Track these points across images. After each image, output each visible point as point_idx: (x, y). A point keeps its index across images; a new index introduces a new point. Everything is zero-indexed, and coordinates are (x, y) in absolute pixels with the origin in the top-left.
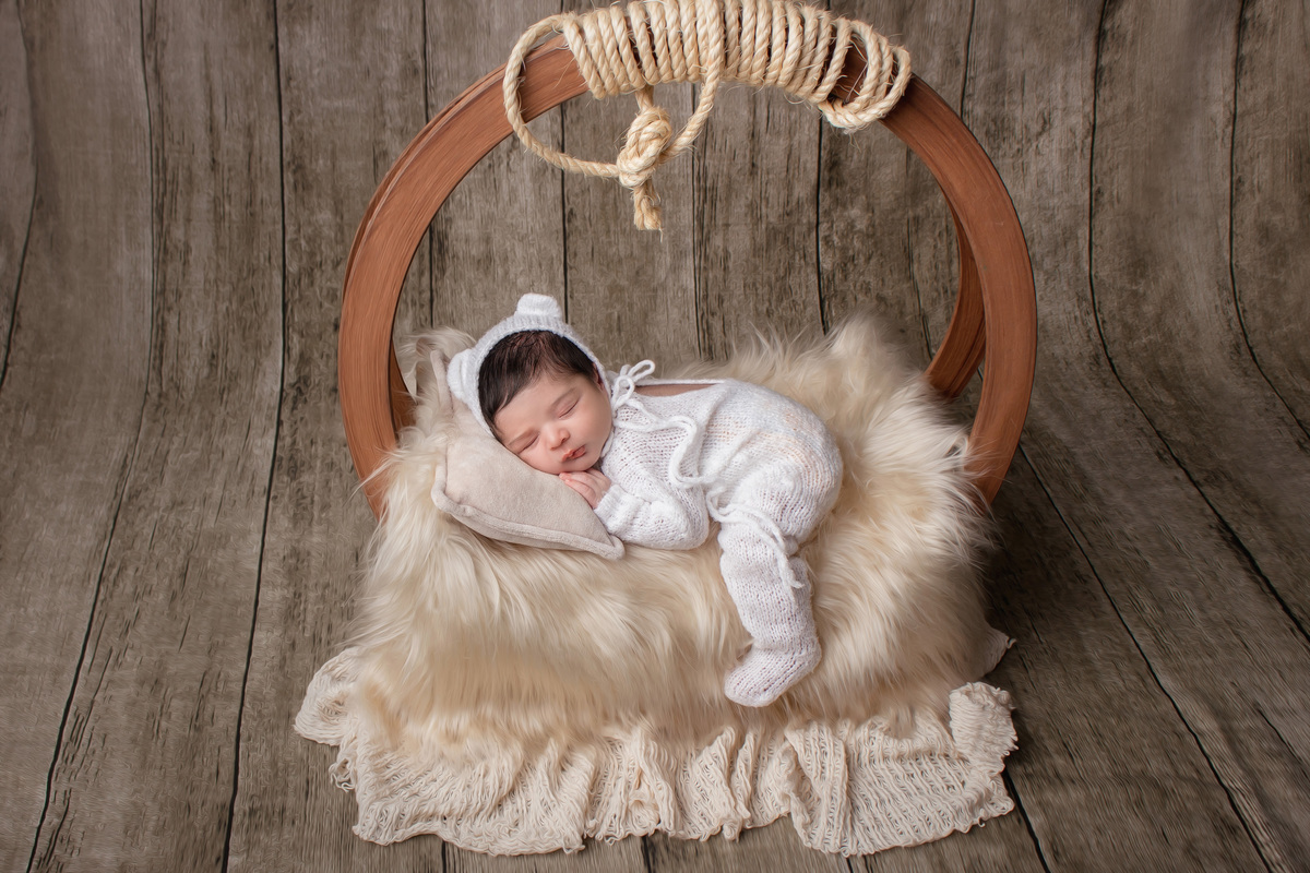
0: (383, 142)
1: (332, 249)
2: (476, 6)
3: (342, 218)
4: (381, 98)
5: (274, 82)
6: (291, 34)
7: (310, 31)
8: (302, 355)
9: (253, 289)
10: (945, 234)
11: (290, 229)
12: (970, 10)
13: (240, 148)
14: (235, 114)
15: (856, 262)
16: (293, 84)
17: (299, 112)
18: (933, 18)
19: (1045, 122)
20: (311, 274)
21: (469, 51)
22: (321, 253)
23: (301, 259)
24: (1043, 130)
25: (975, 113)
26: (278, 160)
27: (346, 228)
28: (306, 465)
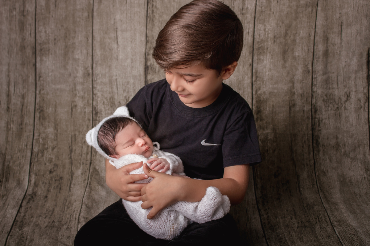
0: (75, 102)
1: (52, 142)
2: (113, 50)
3: (57, 131)
4: (75, 84)
5: (34, 78)
6: (41, 60)
7: (48, 59)
8: (35, 183)
9: (19, 158)
10: (307, 141)
11: (36, 134)
12: (312, 51)
13: (19, 103)
14: (18, 90)
15: (269, 152)
16: (41, 79)
17: (43, 89)
18: (297, 54)
19: (348, 96)
20: (43, 152)
21: (110, 66)
22: (48, 144)
23: (39, 146)
24: (347, 99)
25: (317, 92)
26: (33, 108)
27: (59, 135)
28: (27, 224)
